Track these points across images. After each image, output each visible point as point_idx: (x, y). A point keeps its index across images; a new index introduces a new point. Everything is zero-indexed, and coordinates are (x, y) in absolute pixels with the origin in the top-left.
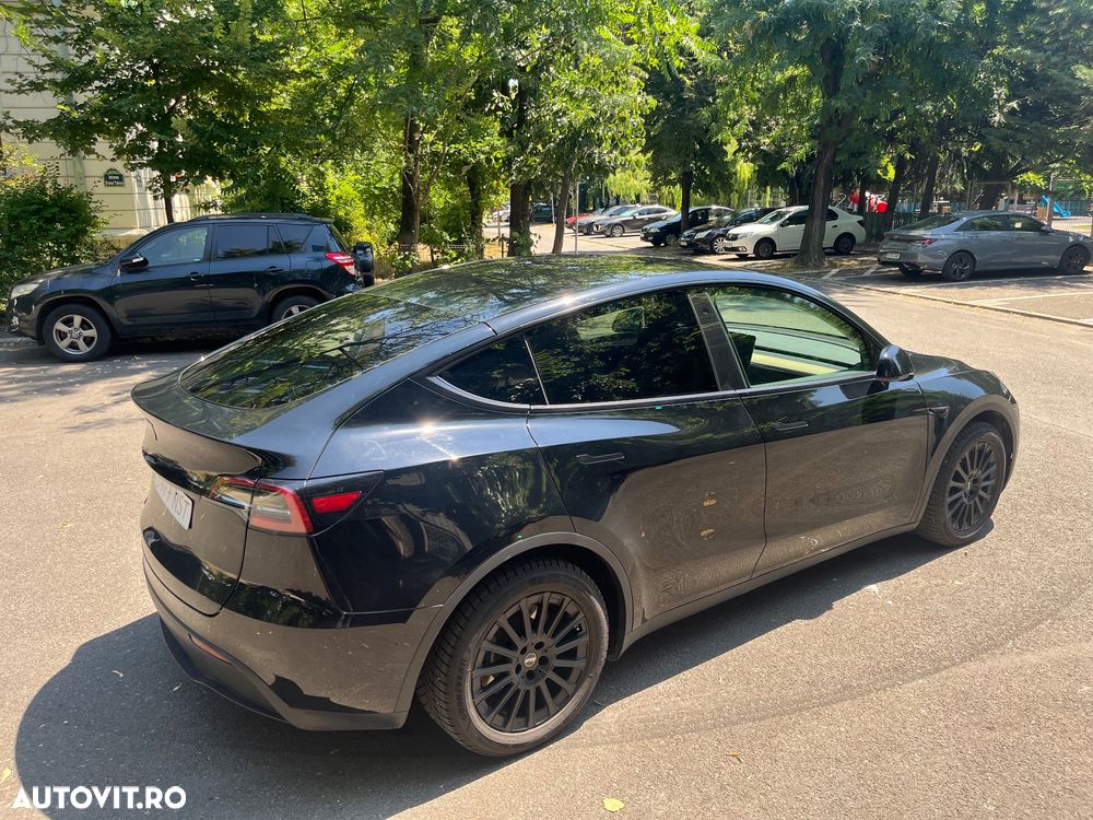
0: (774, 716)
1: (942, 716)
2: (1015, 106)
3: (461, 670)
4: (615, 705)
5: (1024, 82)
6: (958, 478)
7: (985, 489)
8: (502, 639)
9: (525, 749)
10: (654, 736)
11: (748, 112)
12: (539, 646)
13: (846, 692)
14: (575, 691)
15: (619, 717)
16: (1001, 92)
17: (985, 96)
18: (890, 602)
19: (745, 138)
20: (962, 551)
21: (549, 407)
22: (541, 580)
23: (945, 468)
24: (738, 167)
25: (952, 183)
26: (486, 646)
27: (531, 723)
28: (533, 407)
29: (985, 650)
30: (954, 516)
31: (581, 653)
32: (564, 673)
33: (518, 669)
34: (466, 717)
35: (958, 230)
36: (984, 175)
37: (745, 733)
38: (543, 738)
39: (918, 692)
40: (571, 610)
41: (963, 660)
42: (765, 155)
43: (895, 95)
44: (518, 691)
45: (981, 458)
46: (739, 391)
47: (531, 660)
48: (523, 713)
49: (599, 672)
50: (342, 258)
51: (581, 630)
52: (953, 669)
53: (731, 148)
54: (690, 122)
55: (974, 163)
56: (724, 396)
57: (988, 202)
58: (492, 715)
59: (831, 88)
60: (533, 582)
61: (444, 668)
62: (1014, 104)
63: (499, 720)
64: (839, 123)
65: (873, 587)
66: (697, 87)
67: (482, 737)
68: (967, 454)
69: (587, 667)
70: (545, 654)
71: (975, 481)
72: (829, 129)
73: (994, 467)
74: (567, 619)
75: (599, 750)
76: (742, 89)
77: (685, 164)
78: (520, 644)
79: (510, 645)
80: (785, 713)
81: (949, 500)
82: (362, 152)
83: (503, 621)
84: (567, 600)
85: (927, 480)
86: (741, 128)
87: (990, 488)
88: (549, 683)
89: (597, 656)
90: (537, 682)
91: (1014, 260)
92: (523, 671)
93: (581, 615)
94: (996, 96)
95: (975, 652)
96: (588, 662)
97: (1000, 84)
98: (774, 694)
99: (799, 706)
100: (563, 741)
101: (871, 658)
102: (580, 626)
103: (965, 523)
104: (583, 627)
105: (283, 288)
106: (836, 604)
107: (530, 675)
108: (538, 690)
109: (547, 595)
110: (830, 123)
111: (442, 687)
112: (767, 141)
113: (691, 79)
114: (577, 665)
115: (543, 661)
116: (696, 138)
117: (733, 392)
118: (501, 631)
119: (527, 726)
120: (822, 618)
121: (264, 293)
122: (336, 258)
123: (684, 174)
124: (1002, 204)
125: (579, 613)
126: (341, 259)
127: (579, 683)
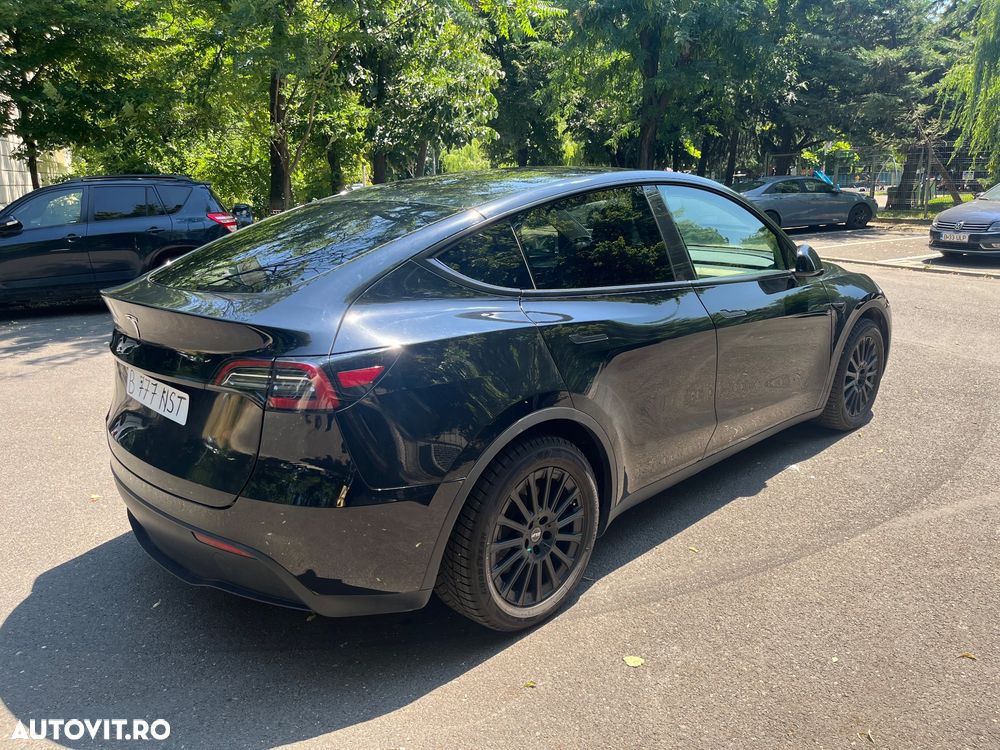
0: (749, 574)
1: (893, 561)
2: (804, 86)
3: (482, 544)
4: (604, 579)
5: (812, 64)
6: (852, 369)
7: (869, 378)
8: (514, 513)
9: (534, 623)
10: (649, 601)
11: (576, 95)
12: (543, 521)
13: (803, 550)
14: (575, 564)
15: (611, 588)
16: (791, 75)
17: (778, 79)
18: (813, 477)
19: (572, 119)
20: (855, 433)
21: (535, 291)
22: (547, 454)
23: (843, 358)
24: (564, 147)
25: (748, 158)
26: (502, 520)
27: (538, 598)
28: (523, 291)
29: (907, 506)
30: (848, 404)
31: (577, 527)
32: (564, 546)
33: (527, 543)
34: (486, 591)
35: (765, 192)
36: (775, 150)
37: (730, 590)
38: (548, 612)
39: (865, 544)
40: (568, 484)
41: (891, 516)
42: (590, 134)
43: (706, 77)
44: (527, 566)
45: (867, 348)
46: (690, 282)
47: (536, 535)
48: (532, 589)
49: (593, 545)
50: (224, 218)
51: (577, 505)
52: (885, 524)
53: (562, 126)
54: (525, 104)
55: (765, 140)
56: (680, 286)
57: (782, 170)
58: (507, 590)
59: (650, 72)
60: (540, 456)
61: (466, 544)
62: (803, 85)
63: (511, 595)
64: (659, 102)
65: (794, 467)
66: (528, 72)
67: (500, 612)
68: (857, 347)
69: (583, 541)
70: (548, 529)
71: (862, 372)
72: (650, 108)
73: (875, 360)
74: (566, 494)
75: (602, 617)
76: (571, 72)
77: (521, 141)
78: (529, 518)
79: (520, 519)
80: (758, 571)
81: (846, 388)
82: (215, 132)
83: (514, 495)
84: (567, 475)
85: (831, 369)
86: (569, 110)
87: (872, 378)
88: (553, 556)
89: (591, 531)
90: (543, 555)
91: (811, 218)
92: (531, 545)
93: (577, 490)
94: (788, 77)
95: (898, 510)
96: (583, 537)
97: (791, 68)
98: (741, 558)
99: (770, 564)
100: (566, 613)
101: (815, 522)
102: (575, 501)
103: (856, 411)
104: (579, 502)
105: (164, 249)
106: (768, 482)
107: (537, 550)
108: (544, 563)
109: (550, 469)
110: (651, 102)
111: (464, 563)
112: (593, 121)
113: (523, 65)
114: (574, 538)
115: (546, 536)
116: (529, 119)
117: (685, 282)
118: (513, 505)
119: (534, 601)
120: (761, 494)
121: (146, 255)
122: (218, 218)
123: (520, 152)
124: (794, 171)
125: (575, 488)
126: (222, 219)
127: (576, 557)
